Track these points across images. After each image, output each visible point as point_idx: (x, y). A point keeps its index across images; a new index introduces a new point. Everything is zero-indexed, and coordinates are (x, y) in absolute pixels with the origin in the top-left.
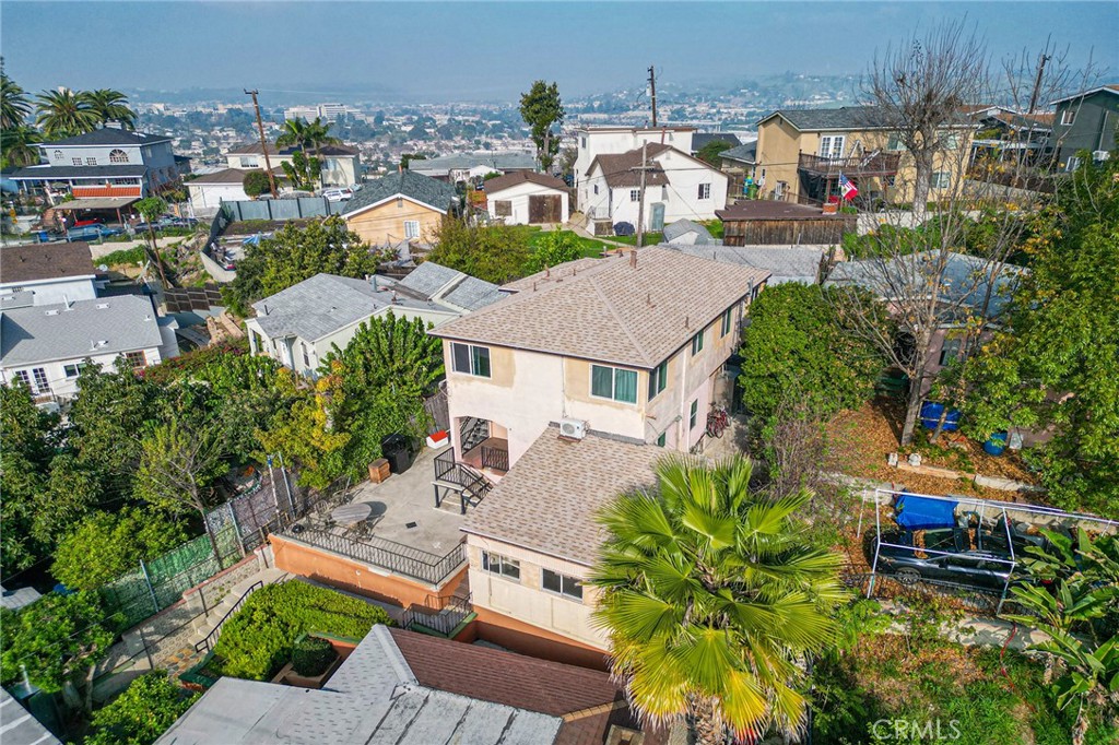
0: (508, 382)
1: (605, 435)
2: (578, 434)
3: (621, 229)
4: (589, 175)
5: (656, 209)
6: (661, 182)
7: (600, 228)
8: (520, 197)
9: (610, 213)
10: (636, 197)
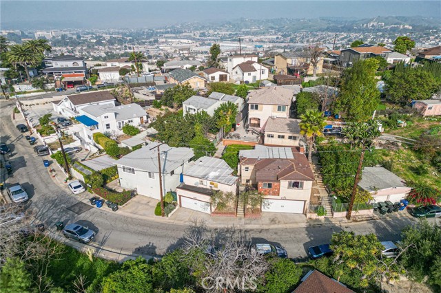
0: (261, 110)
1: (280, 118)
2: (275, 118)
3: (247, 82)
4: (234, 69)
5: (255, 77)
6: (255, 70)
7: (241, 82)
8: (217, 75)
9: (243, 78)
10: (249, 74)
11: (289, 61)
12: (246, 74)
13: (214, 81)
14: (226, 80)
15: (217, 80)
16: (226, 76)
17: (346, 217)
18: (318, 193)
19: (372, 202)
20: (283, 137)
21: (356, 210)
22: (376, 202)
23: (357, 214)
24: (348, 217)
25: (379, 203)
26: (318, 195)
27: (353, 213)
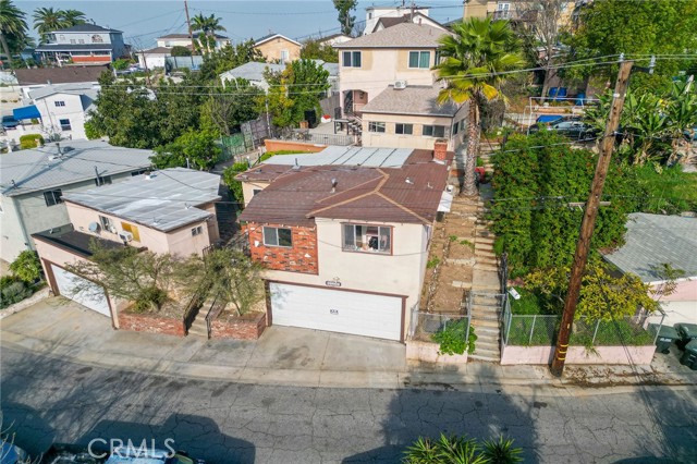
0: (369, 68)
1: (414, 87)
2: (403, 87)
11: (492, 7)
17: (550, 365)
18: (470, 278)
19: (654, 319)
20: (409, 129)
21: (587, 343)
22: (670, 321)
23: (593, 359)
24: (556, 366)
25: (680, 328)
26: (466, 285)
27: (575, 354)
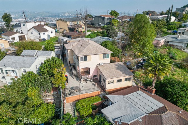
0: (90, 60)
1: (105, 64)
3: (44, 40)
4: (29, 31)
5: (49, 36)
6: (47, 31)
7: (40, 40)
8: (16, 36)
9: (40, 37)
10: (44, 34)
11: (68, 23)
12: (42, 34)
13: (15, 41)
14: (25, 40)
15: (17, 40)
16: (24, 36)
20: (121, 80)
